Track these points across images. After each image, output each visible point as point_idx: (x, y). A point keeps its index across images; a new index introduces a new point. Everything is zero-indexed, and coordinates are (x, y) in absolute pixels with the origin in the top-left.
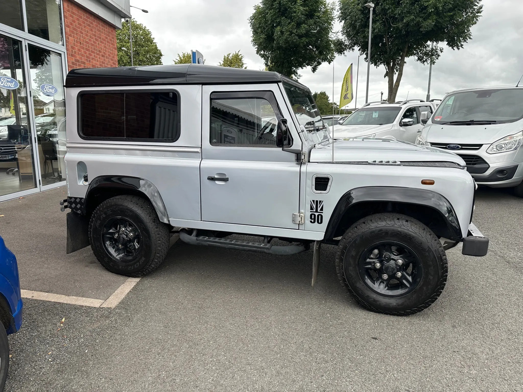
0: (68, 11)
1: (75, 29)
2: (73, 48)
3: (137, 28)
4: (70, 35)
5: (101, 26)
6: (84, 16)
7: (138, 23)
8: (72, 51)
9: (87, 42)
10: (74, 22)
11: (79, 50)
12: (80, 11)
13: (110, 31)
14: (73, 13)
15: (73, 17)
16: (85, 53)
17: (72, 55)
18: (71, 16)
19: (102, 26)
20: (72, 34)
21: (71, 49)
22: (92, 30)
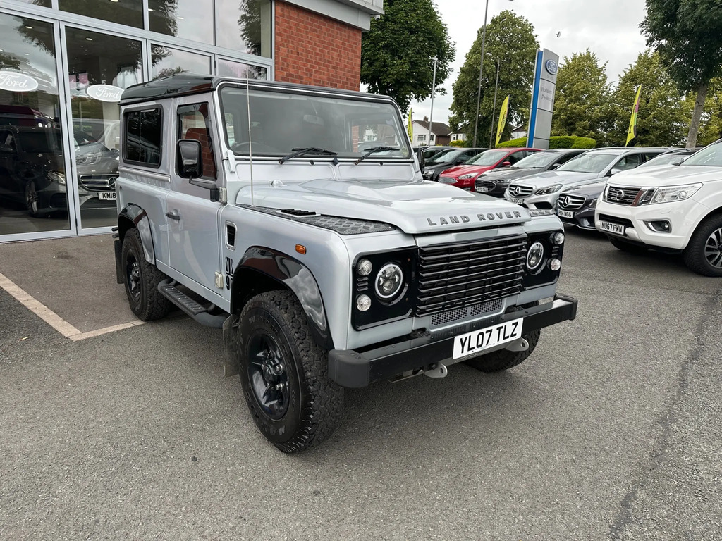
0: (283, 16)
1: (290, 37)
2: (284, 60)
3: (514, 23)
4: (283, 45)
5: (334, 30)
6: (309, 19)
7: (516, 16)
8: (283, 63)
9: (309, 52)
10: (290, 28)
11: (295, 62)
12: (301, 15)
13: (351, 35)
14: (291, 18)
15: (288, 23)
16: (304, 65)
17: (282, 69)
18: (286, 21)
19: (338, 29)
20: (286, 44)
21: (281, 62)
22: (318, 36)
